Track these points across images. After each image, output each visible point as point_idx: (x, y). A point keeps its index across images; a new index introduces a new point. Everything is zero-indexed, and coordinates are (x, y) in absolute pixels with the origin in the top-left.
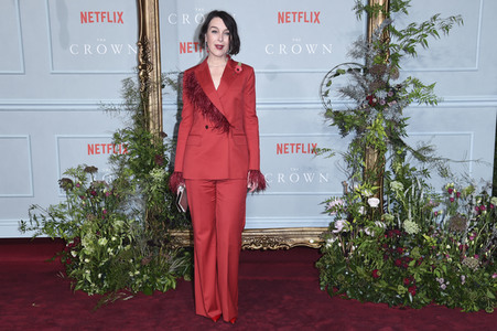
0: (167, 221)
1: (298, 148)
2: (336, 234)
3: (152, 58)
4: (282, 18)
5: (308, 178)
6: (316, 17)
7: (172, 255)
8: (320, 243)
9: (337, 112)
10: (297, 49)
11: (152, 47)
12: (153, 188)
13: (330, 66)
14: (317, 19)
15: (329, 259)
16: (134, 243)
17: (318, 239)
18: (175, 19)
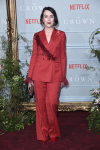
0: (21, 99)
1: (78, 66)
2: (96, 105)
3: (13, 27)
4: (72, 7)
5: (83, 79)
6: (87, 7)
7: (23, 113)
8: (89, 109)
9: (96, 50)
10: (78, 22)
11: (13, 21)
12: (14, 85)
13: (94, 30)
14: (88, 7)
15: (93, 116)
16: (5, 109)
17: (88, 107)
18: (23, 8)
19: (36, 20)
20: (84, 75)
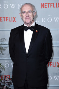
4: (43, 6)
5: (56, 78)
19: (8, 18)
20: (57, 74)
